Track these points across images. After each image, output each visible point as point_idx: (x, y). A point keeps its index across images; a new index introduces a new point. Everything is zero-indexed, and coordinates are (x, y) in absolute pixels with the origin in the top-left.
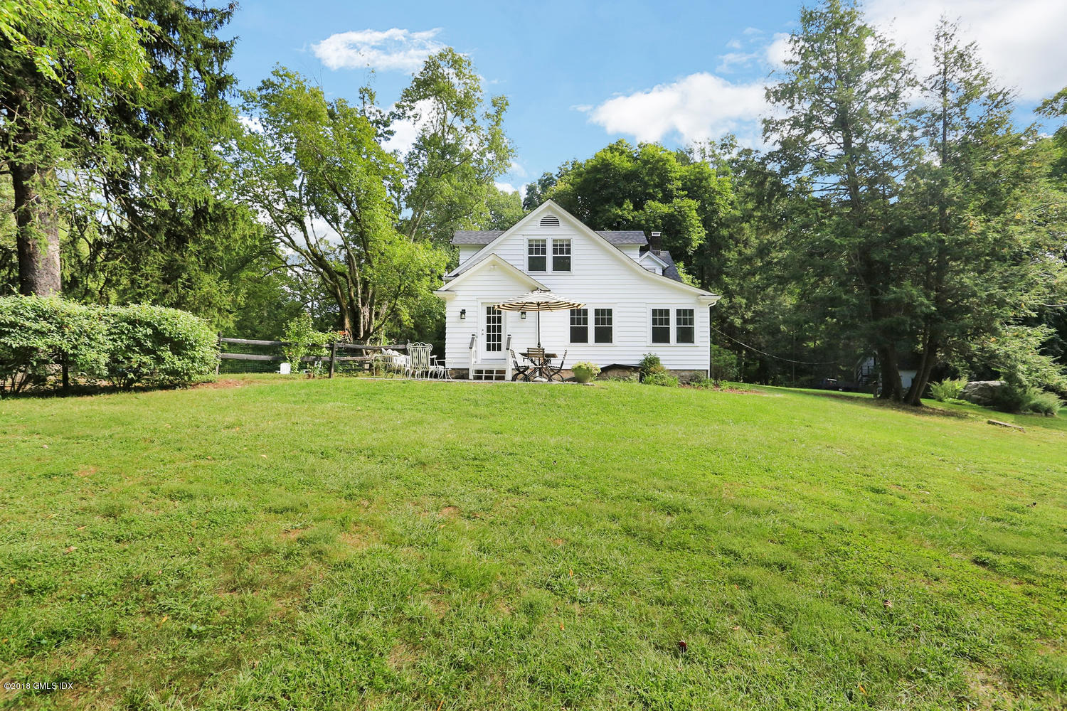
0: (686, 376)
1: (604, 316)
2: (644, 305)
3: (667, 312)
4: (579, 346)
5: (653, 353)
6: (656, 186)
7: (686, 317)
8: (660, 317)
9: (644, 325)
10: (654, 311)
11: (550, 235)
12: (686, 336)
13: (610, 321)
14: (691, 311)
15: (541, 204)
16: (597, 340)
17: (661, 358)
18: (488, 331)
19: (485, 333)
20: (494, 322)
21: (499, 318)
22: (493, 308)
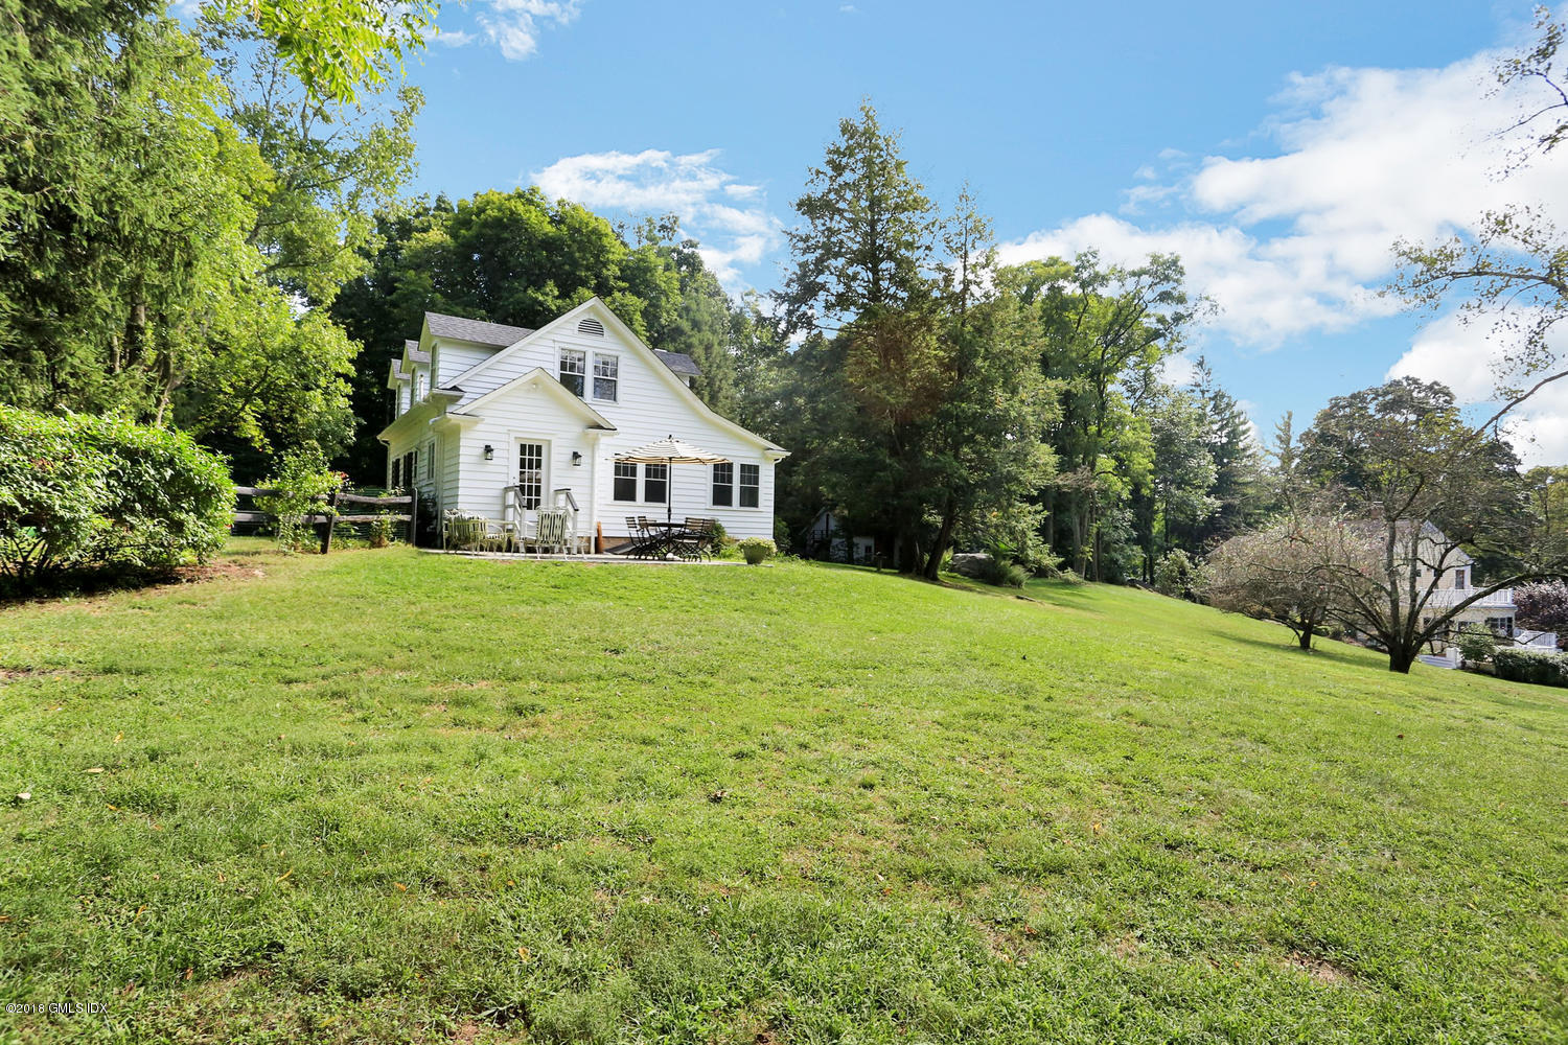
1: (657, 467)
3: (730, 466)
4: (625, 505)
5: (714, 518)
7: (751, 473)
8: (722, 471)
9: (703, 481)
10: (716, 465)
11: (593, 349)
12: (750, 498)
15: (580, 304)
17: (724, 524)
18: (522, 479)
19: (517, 482)
20: (531, 467)
21: (538, 461)
22: (531, 446)
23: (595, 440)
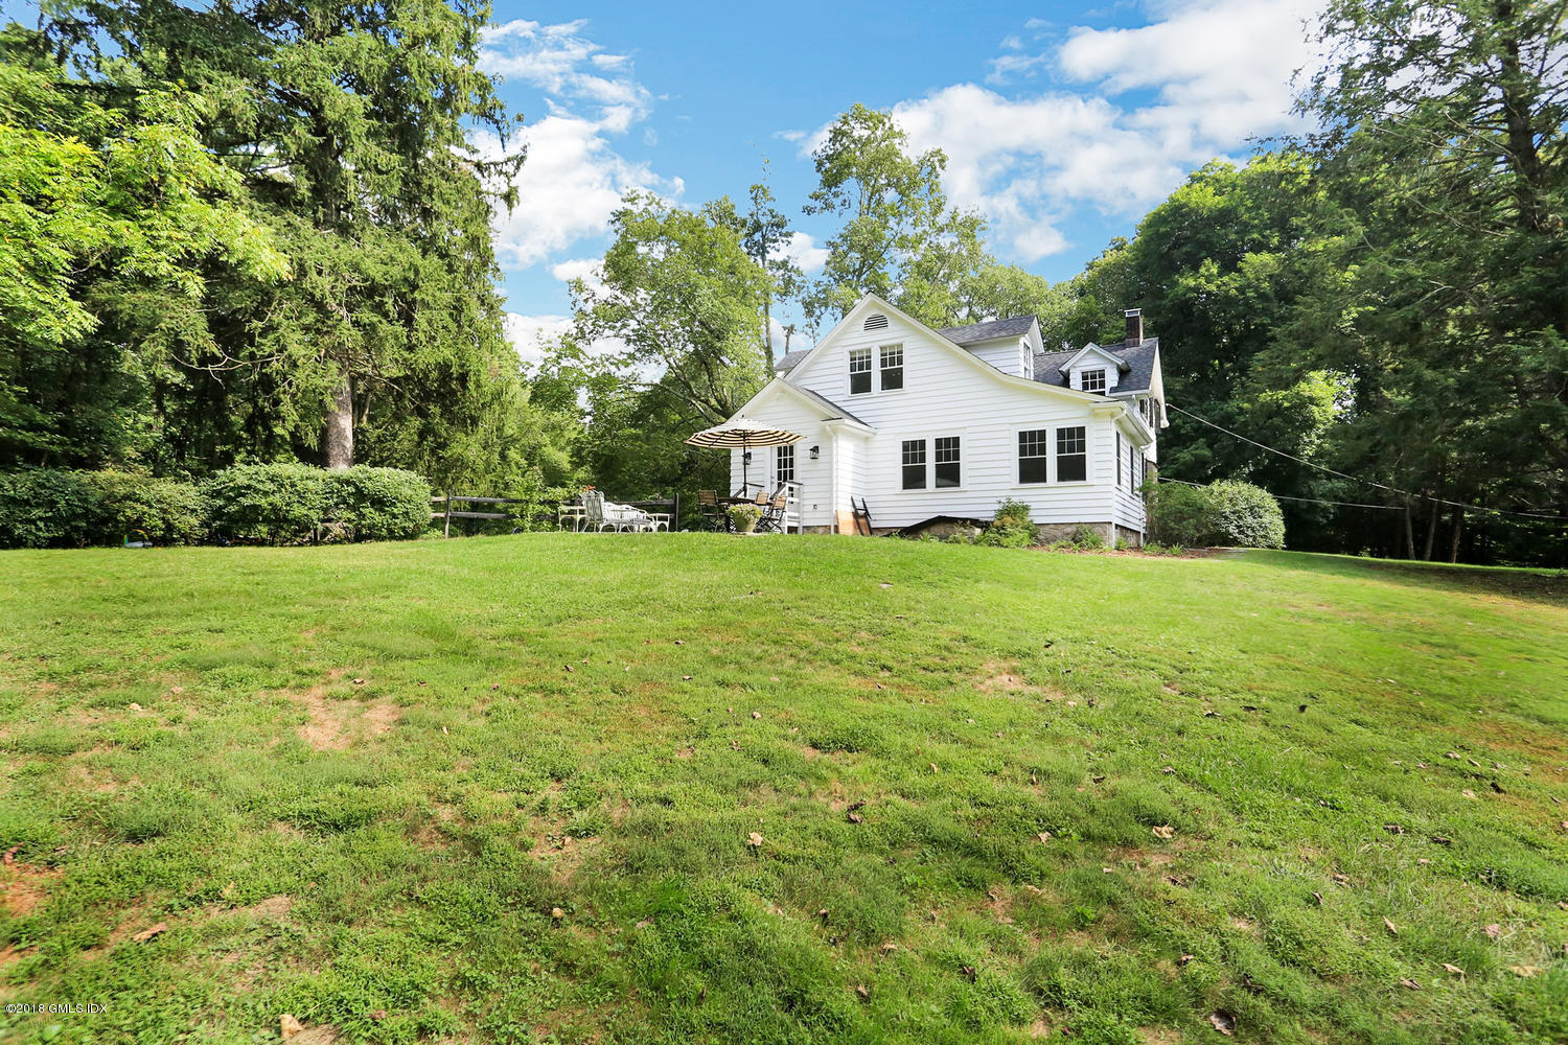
0: (1072, 533)
1: (949, 448)
2: (1007, 427)
4: (914, 494)
5: (1015, 500)
7: (1073, 437)
8: (1031, 443)
9: (1006, 457)
10: (1022, 436)
13: (957, 455)
14: (1081, 431)
18: (779, 478)
19: (776, 481)
20: (785, 466)
21: (791, 460)
22: (785, 448)
23: (835, 432)
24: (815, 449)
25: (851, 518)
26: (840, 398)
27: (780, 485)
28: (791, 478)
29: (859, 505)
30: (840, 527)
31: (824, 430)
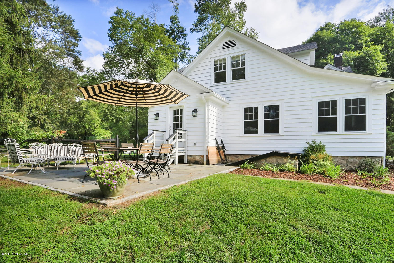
0: (355, 163)
1: (272, 112)
2: (311, 99)
3: (334, 103)
4: (251, 137)
5: (317, 141)
6: (351, 43)
7: (356, 105)
8: (327, 108)
9: (309, 116)
11: (229, 55)
13: (277, 115)
14: (363, 101)
16: (267, 130)
17: (327, 145)
18: (174, 127)
19: (172, 129)
20: (178, 121)
21: (181, 117)
22: (178, 110)
23: (207, 100)
24: (195, 111)
25: (215, 150)
26: (209, 85)
27: (174, 131)
28: (181, 127)
29: (220, 143)
30: (210, 156)
31: (201, 100)
